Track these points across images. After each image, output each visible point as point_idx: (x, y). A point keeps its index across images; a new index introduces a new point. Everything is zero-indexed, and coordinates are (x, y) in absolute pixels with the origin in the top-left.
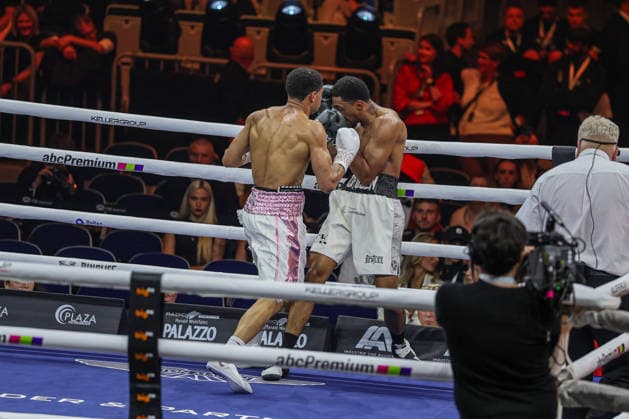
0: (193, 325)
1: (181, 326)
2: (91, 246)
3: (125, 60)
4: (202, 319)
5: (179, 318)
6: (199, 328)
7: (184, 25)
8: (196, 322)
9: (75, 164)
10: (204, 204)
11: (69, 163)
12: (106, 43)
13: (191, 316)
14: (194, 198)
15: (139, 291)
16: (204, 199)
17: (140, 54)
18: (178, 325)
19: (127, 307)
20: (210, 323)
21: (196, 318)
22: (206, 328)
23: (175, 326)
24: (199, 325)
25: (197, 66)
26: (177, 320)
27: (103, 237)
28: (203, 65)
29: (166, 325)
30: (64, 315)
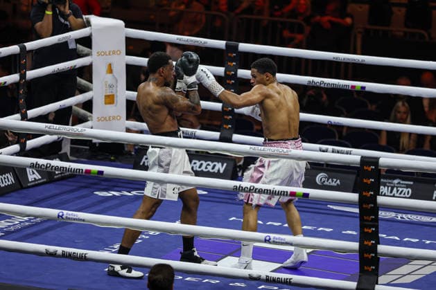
0: (397, 187)
1: (390, 188)
2: (337, 139)
3: (359, 30)
4: (402, 184)
5: (390, 183)
6: (400, 189)
7: (395, 9)
8: (399, 185)
9: (326, 86)
10: (405, 116)
11: (322, 85)
12: (349, 20)
13: (396, 181)
14: (399, 112)
15: (365, 168)
16: (405, 113)
17: (369, 27)
18: (388, 187)
19: (358, 175)
20: (407, 186)
21: (399, 183)
22: (405, 189)
23: (386, 188)
24: (401, 187)
25: (402, 34)
26: (387, 184)
27: (344, 133)
28: (405, 33)
29: (381, 187)
30: (321, 180)
